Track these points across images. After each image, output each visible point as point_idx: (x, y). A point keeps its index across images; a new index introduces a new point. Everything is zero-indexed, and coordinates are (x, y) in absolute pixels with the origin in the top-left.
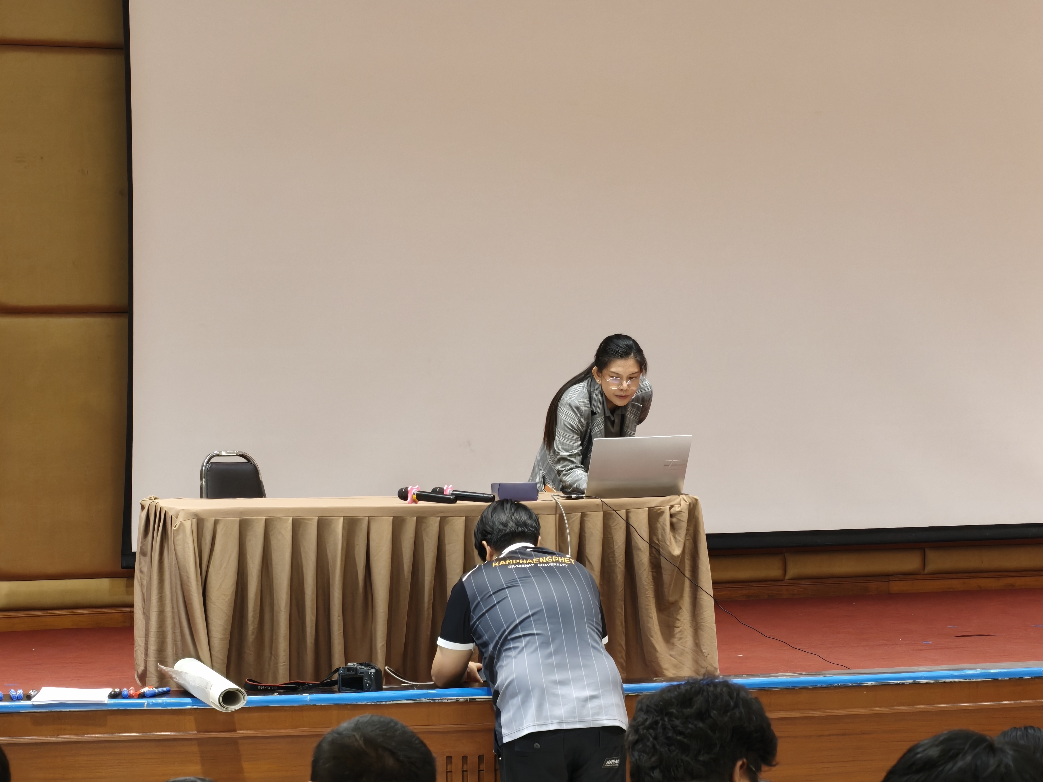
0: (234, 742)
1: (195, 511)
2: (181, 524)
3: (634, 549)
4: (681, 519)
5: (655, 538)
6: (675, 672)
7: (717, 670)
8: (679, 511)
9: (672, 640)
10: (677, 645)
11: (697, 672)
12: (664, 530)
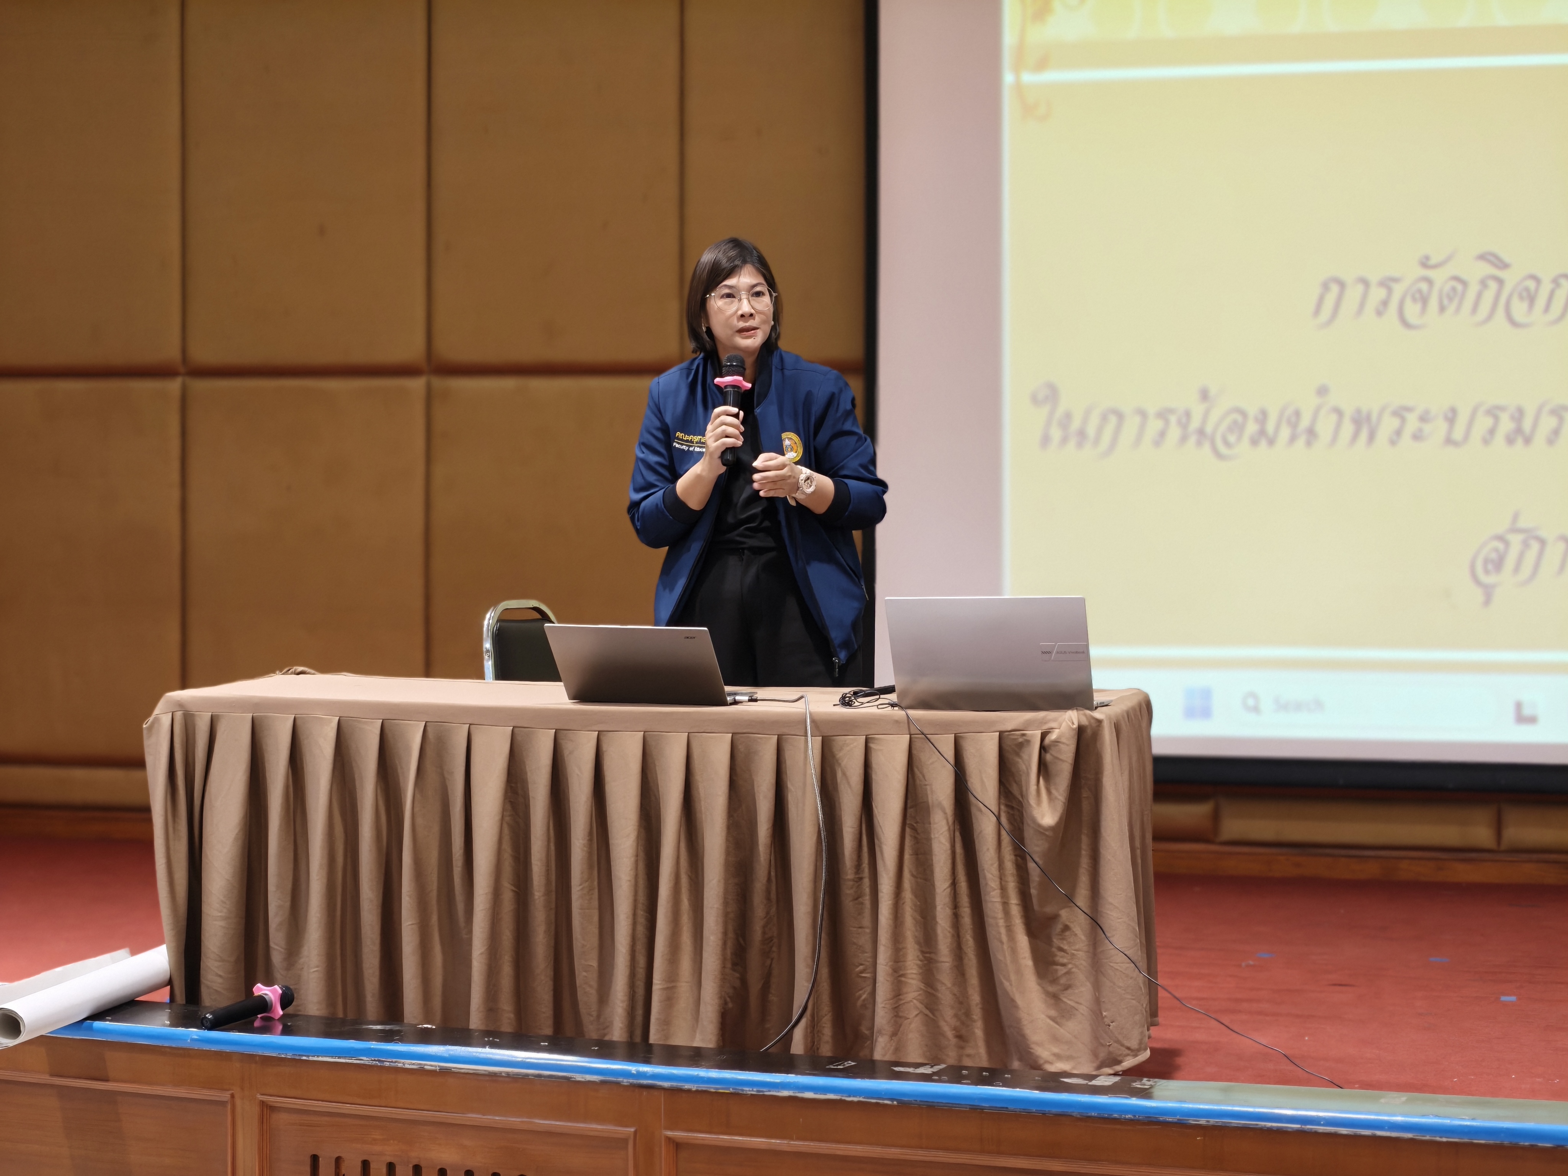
1: (179, 699)
3: (974, 810)
4: (1061, 757)
5: (1015, 790)
6: (1056, 1050)
7: (1135, 1052)
8: (1056, 742)
9: (1051, 989)
10: (1065, 1000)
11: (1095, 1054)
12: (1028, 774)
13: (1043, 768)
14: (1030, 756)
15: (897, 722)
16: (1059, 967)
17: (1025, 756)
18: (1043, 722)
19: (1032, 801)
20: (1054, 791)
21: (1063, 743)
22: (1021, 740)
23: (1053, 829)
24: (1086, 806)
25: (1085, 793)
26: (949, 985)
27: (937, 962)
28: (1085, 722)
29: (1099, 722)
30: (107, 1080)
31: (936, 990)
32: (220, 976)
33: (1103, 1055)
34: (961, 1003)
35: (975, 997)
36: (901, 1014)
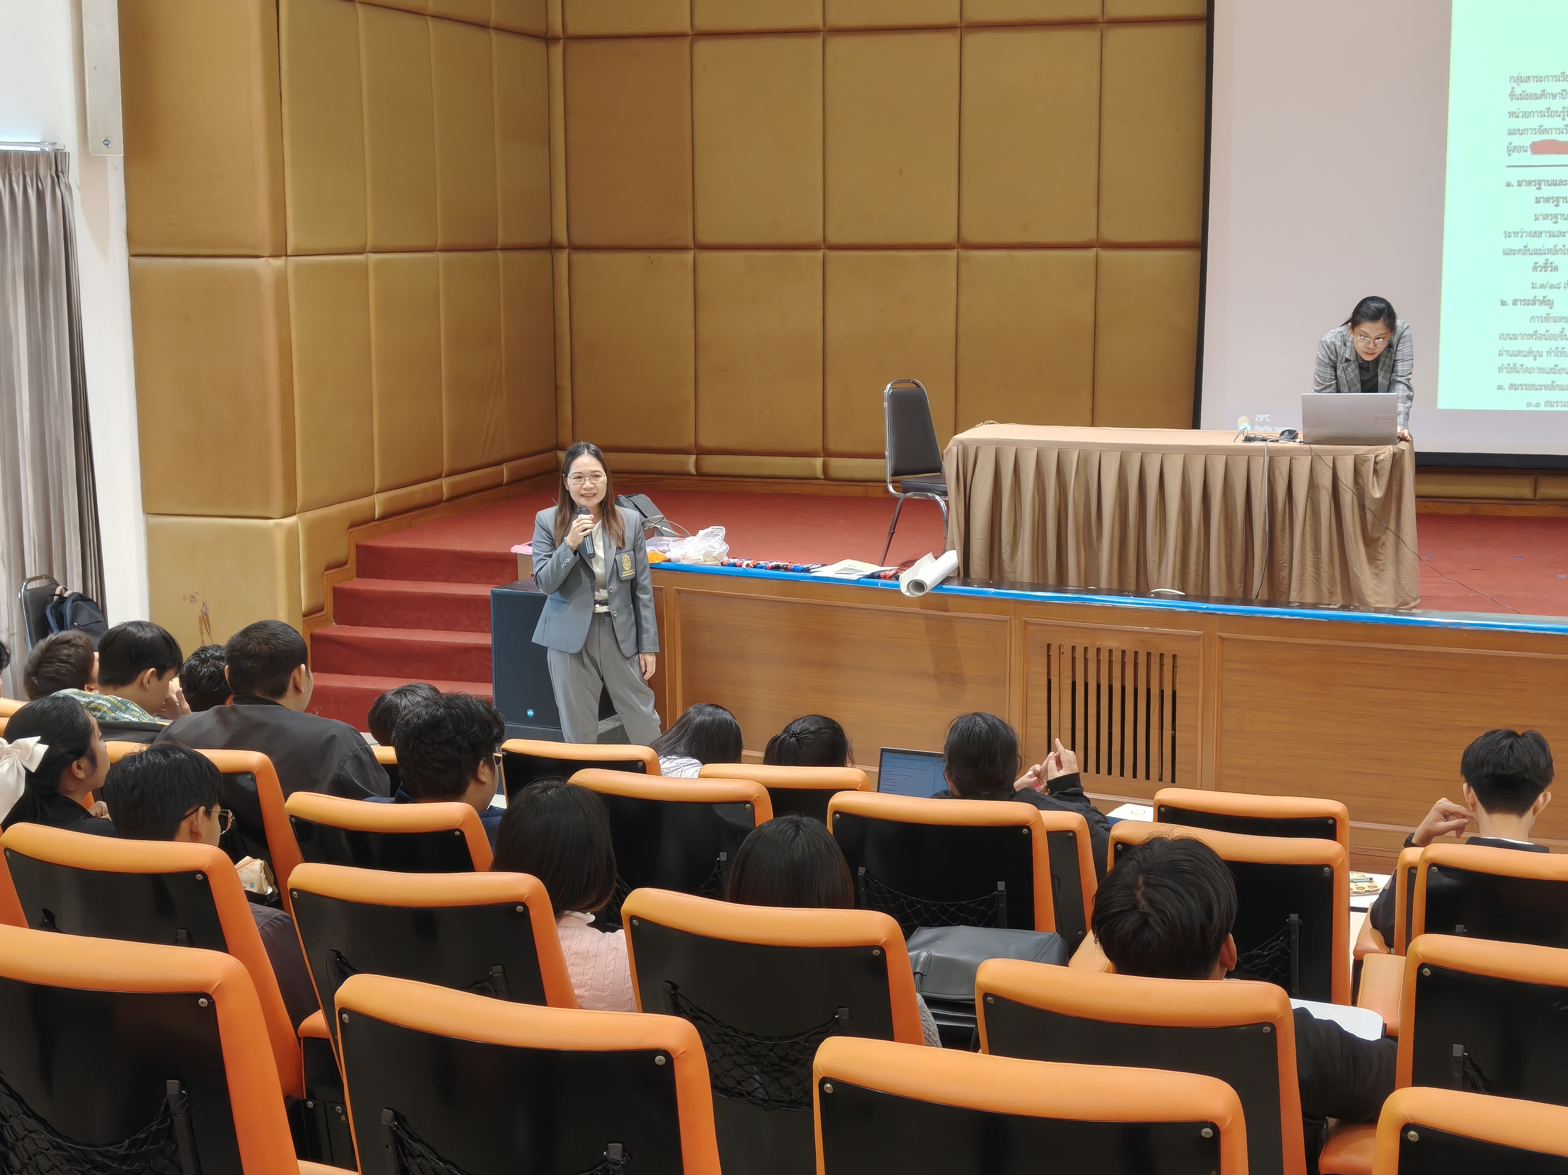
1: (962, 439)
2: (950, 448)
3: (1341, 490)
4: (1384, 466)
5: (1360, 481)
6: (1377, 599)
7: (1415, 600)
8: (1383, 460)
9: (1376, 571)
10: (1380, 575)
11: (1396, 600)
12: (1368, 475)
13: (1375, 471)
14: (1369, 466)
15: (1306, 450)
16: (1378, 561)
17: (1366, 465)
18: (1376, 450)
19: (1370, 487)
20: (1381, 483)
21: (1386, 461)
22: (1365, 459)
23: (1378, 499)
24: (1395, 489)
25: (1395, 483)
26: (1327, 570)
27: (1321, 558)
28: (1396, 451)
29: (1403, 451)
30: (948, 611)
31: (1320, 572)
32: (979, 565)
33: (1400, 600)
34: (1332, 578)
35: (1338, 575)
36: (1304, 582)
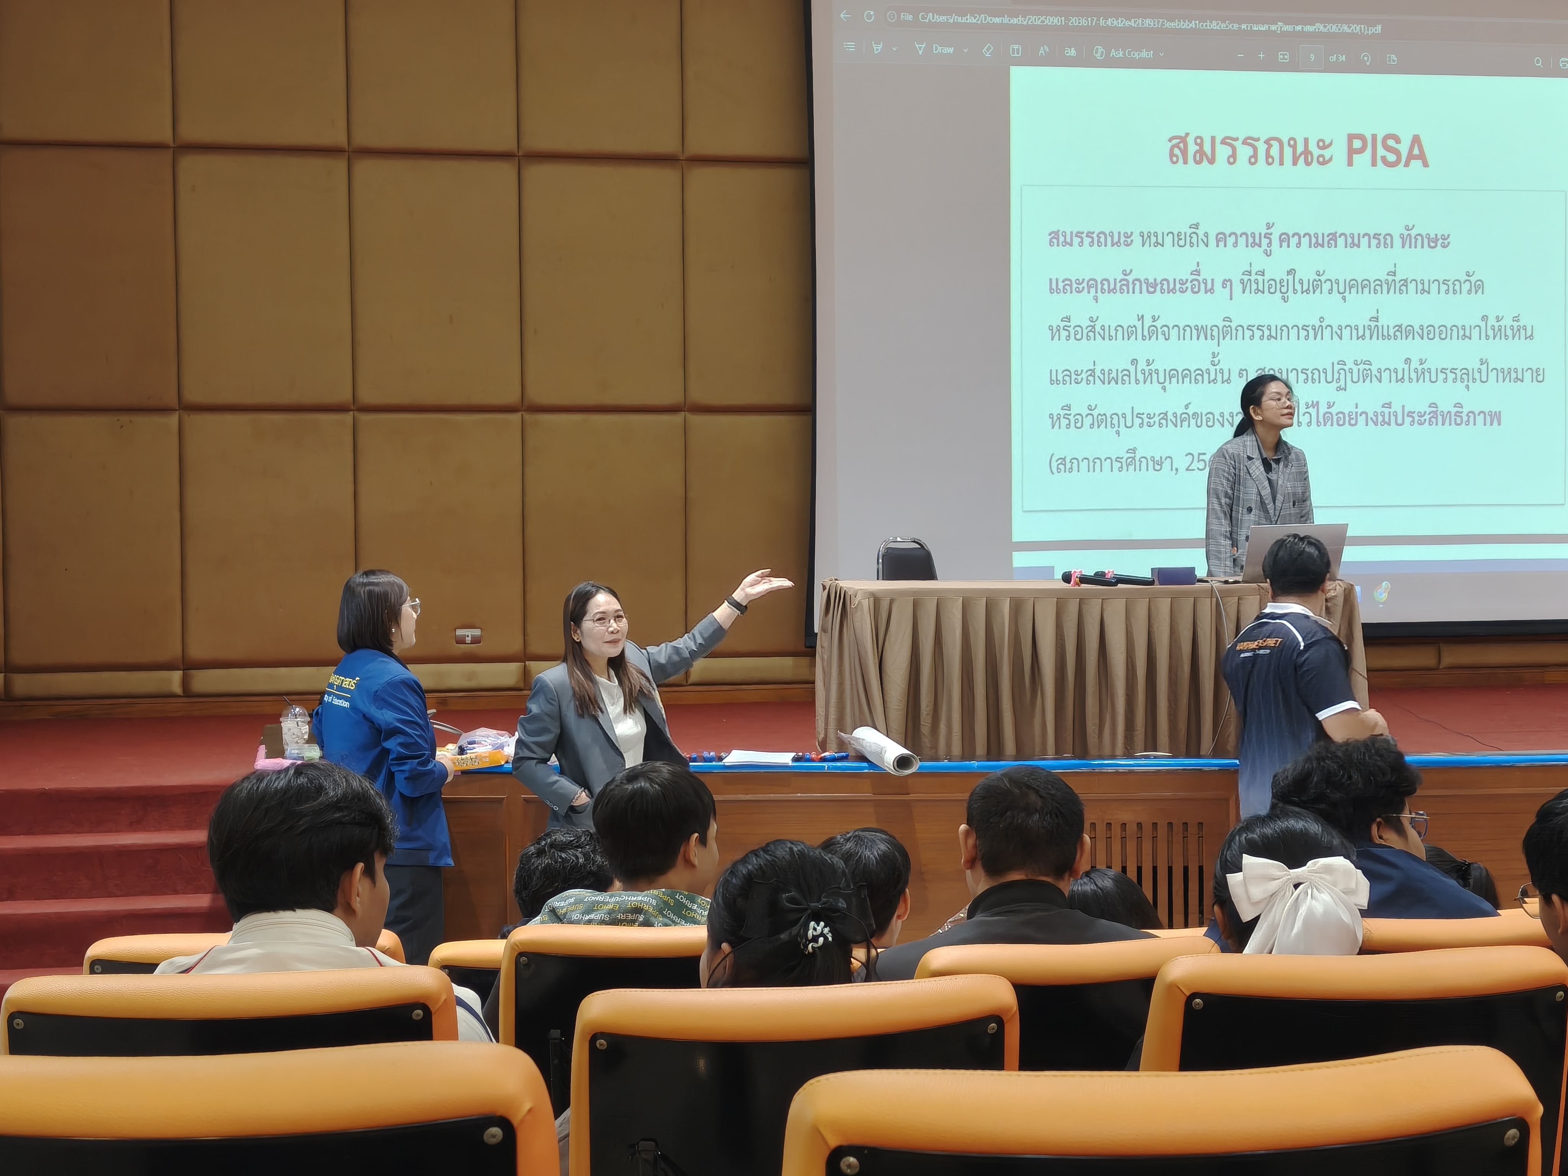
0: (907, 804)
1: (871, 590)
2: (860, 602)
